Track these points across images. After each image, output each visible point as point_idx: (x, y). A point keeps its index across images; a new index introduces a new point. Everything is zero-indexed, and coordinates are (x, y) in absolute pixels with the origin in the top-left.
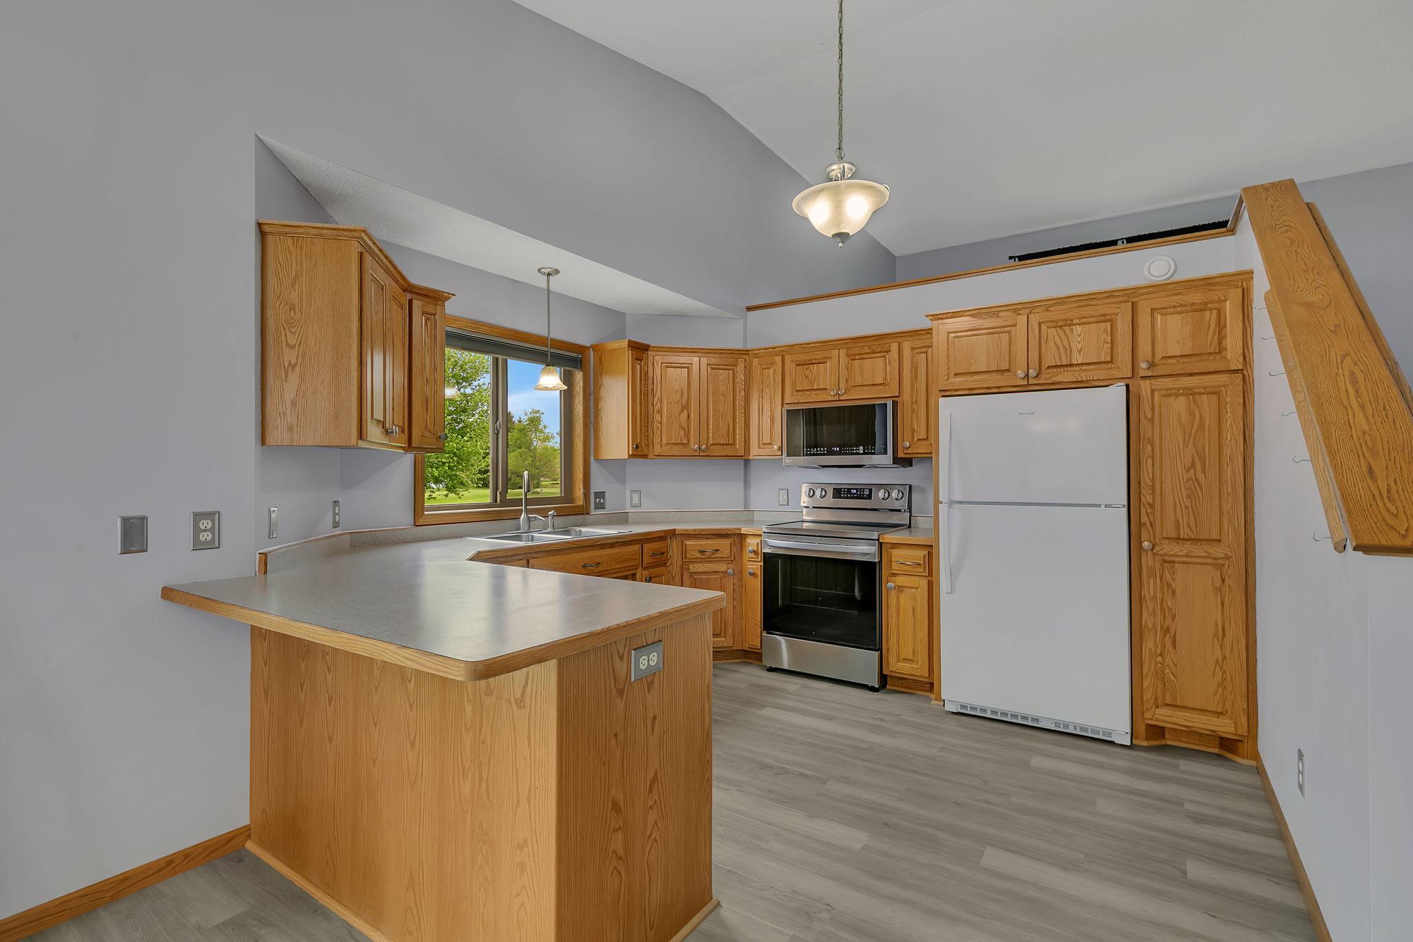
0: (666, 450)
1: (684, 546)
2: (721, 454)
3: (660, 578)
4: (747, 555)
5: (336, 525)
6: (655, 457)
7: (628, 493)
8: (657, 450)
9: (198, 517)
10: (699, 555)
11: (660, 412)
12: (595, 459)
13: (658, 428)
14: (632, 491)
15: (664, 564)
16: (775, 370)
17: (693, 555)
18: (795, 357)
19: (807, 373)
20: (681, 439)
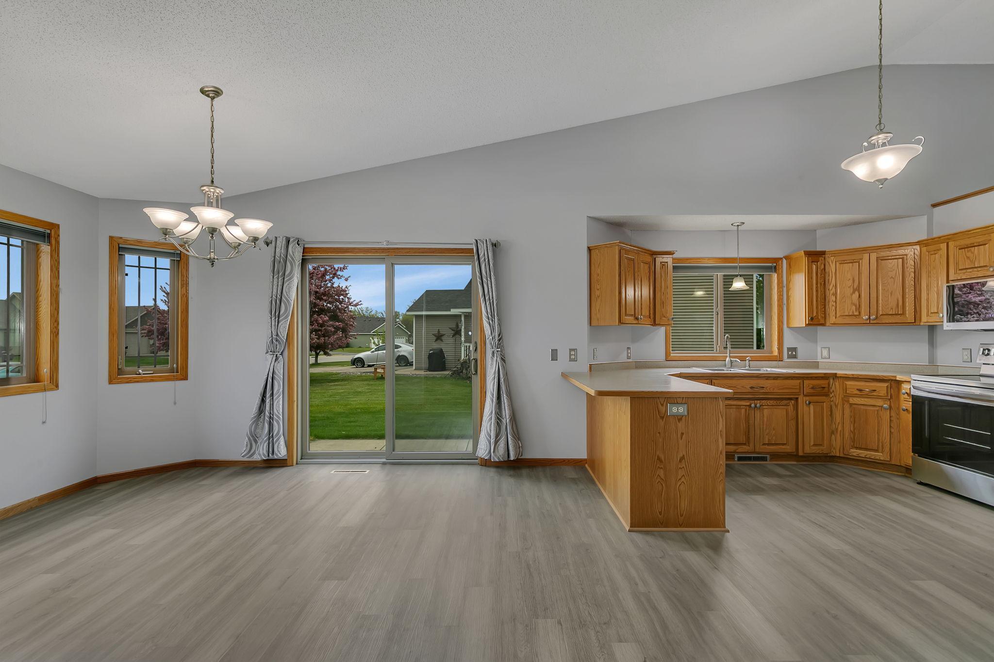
0: (840, 320)
1: (844, 385)
2: (891, 322)
3: (822, 404)
4: (903, 397)
5: (629, 358)
6: (831, 325)
7: (819, 349)
8: (832, 319)
9: (571, 350)
10: (858, 392)
11: (835, 294)
12: (787, 327)
13: (833, 305)
14: (822, 348)
15: (827, 395)
16: (941, 255)
17: (852, 392)
18: (958, 243)
19: (969, 254)
20: (853, 312)
